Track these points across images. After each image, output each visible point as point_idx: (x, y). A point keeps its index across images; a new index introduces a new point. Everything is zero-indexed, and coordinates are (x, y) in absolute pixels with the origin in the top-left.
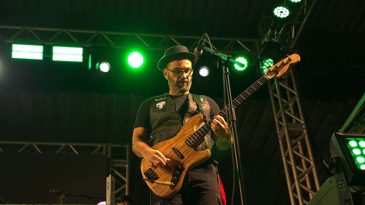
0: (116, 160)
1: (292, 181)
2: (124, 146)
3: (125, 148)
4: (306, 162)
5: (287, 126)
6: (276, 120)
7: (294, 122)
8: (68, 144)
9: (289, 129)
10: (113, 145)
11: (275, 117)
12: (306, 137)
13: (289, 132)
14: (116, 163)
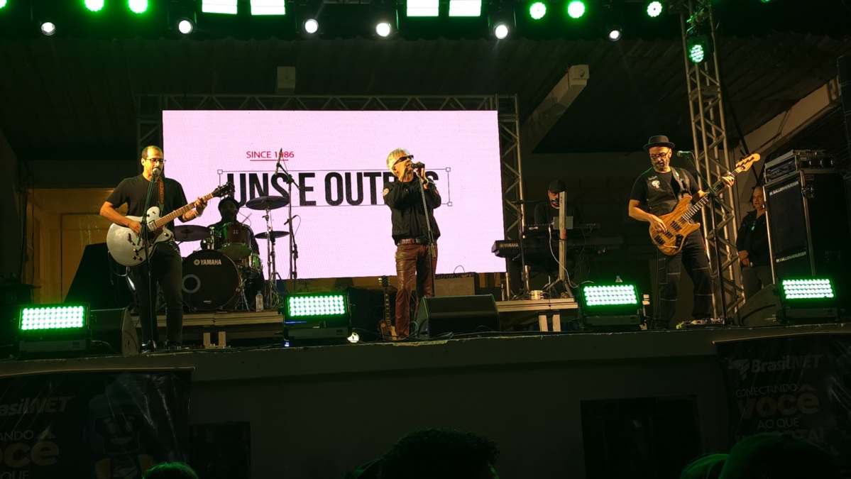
0: (505, 115)
1: (701, 148)
2: (512, 97)
3: (514, 99)
4: (716, 131)
5: (702, 90)
6: (688, 76)
7: (708, 85)
8: (452, 96)
9: (704, 93)
10: (501, 97)
11: (687, 72)
12: (720, 102)
13: (703, 96)
14: (504, 118)
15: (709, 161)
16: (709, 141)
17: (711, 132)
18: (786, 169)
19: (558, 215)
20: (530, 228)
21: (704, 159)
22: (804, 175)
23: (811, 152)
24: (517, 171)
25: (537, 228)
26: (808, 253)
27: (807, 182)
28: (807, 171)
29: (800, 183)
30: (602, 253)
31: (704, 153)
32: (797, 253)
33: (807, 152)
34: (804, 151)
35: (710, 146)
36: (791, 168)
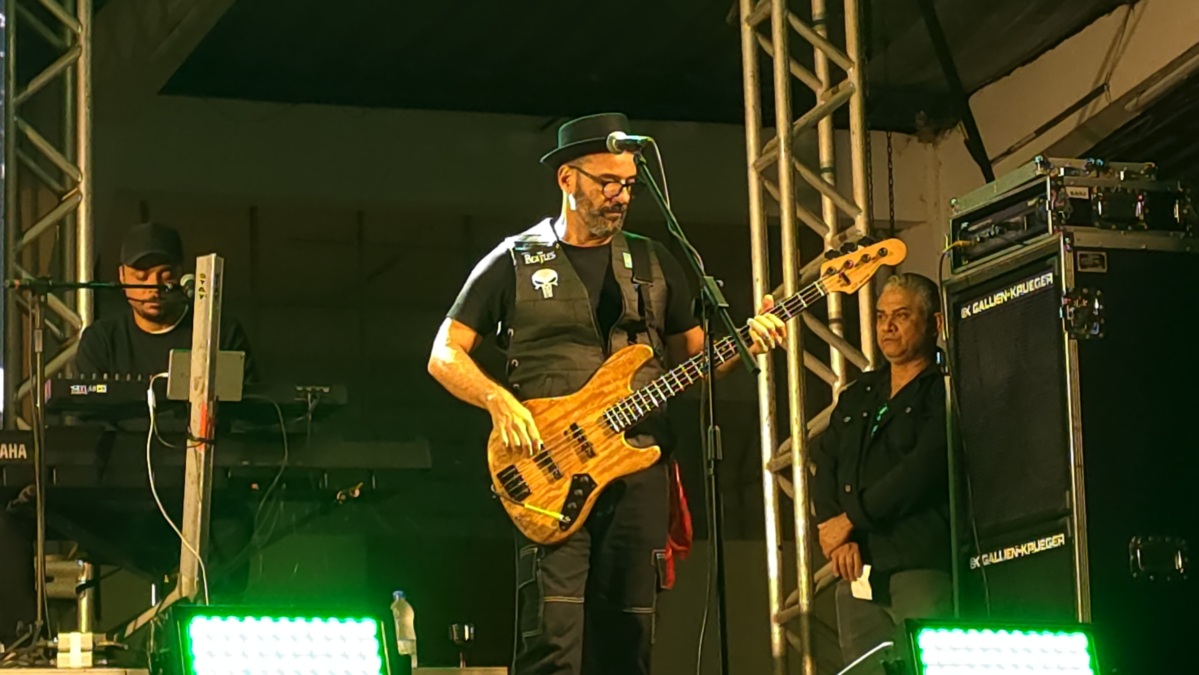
4: (828, 62)
15: (794, 175)
16: (802, 98)
17: (810, 68)
18: (1017, 226)
19: (189, 347)
20: (76, 389)
21: (775, 164)
22: (1074, 249)
23: (1104, 169)
24: (75, 162)
25: (101, 389)
26: (1069, 541)
27: (1080, 279)
28: (1085, 237)
29: (1057, 279)
30: (349, 499)
31: (777, 146)
32: (1035, 538)
33: (1090, 168)
34: (1082, 164)
35: (801, 121)
36: (1036, 225)
